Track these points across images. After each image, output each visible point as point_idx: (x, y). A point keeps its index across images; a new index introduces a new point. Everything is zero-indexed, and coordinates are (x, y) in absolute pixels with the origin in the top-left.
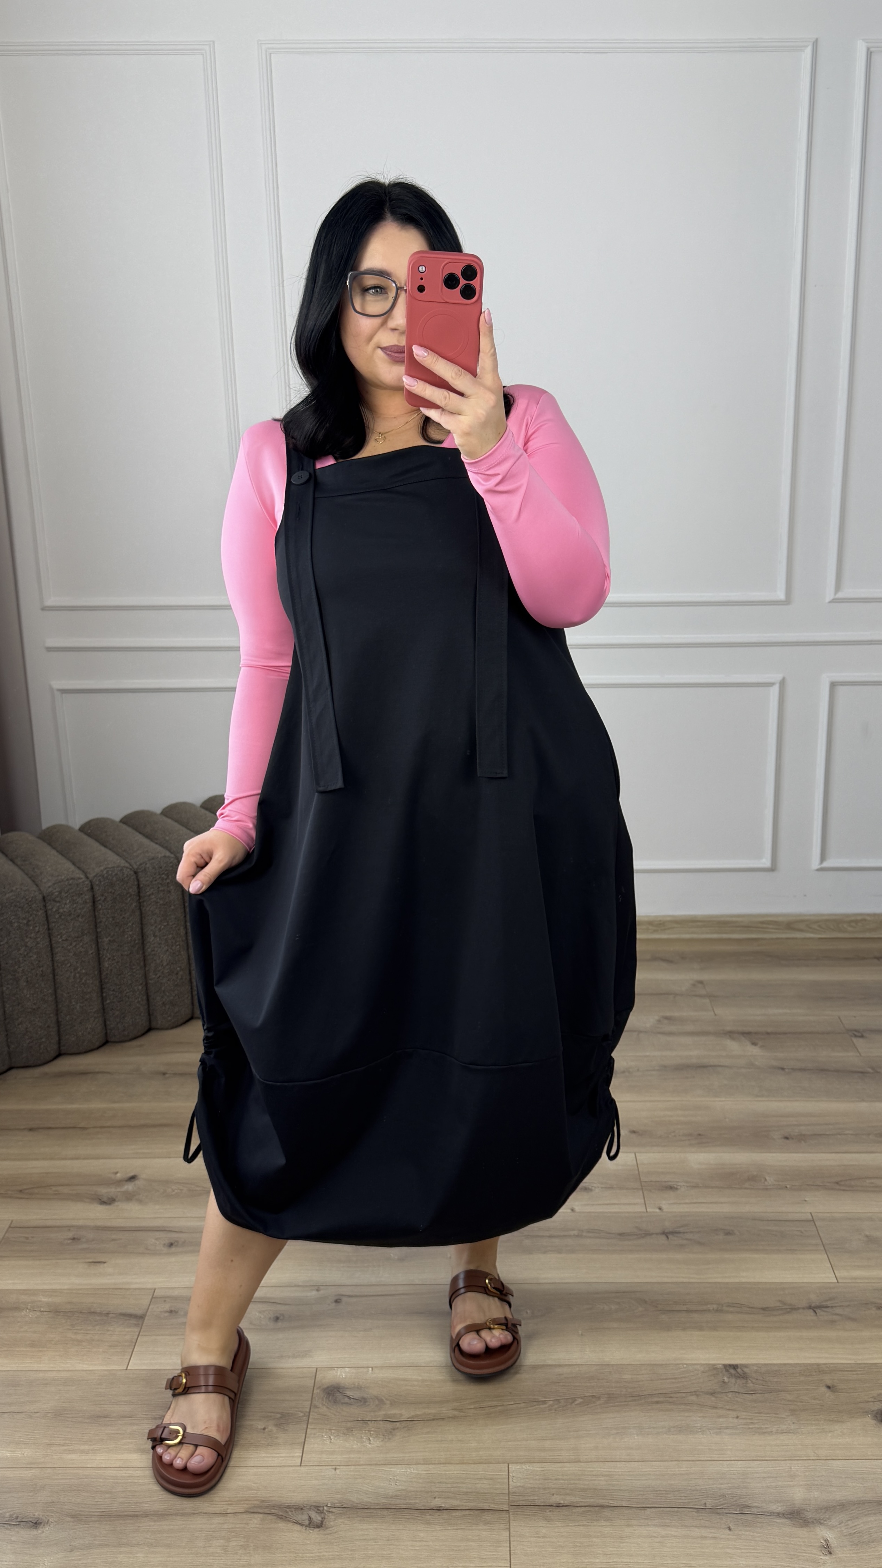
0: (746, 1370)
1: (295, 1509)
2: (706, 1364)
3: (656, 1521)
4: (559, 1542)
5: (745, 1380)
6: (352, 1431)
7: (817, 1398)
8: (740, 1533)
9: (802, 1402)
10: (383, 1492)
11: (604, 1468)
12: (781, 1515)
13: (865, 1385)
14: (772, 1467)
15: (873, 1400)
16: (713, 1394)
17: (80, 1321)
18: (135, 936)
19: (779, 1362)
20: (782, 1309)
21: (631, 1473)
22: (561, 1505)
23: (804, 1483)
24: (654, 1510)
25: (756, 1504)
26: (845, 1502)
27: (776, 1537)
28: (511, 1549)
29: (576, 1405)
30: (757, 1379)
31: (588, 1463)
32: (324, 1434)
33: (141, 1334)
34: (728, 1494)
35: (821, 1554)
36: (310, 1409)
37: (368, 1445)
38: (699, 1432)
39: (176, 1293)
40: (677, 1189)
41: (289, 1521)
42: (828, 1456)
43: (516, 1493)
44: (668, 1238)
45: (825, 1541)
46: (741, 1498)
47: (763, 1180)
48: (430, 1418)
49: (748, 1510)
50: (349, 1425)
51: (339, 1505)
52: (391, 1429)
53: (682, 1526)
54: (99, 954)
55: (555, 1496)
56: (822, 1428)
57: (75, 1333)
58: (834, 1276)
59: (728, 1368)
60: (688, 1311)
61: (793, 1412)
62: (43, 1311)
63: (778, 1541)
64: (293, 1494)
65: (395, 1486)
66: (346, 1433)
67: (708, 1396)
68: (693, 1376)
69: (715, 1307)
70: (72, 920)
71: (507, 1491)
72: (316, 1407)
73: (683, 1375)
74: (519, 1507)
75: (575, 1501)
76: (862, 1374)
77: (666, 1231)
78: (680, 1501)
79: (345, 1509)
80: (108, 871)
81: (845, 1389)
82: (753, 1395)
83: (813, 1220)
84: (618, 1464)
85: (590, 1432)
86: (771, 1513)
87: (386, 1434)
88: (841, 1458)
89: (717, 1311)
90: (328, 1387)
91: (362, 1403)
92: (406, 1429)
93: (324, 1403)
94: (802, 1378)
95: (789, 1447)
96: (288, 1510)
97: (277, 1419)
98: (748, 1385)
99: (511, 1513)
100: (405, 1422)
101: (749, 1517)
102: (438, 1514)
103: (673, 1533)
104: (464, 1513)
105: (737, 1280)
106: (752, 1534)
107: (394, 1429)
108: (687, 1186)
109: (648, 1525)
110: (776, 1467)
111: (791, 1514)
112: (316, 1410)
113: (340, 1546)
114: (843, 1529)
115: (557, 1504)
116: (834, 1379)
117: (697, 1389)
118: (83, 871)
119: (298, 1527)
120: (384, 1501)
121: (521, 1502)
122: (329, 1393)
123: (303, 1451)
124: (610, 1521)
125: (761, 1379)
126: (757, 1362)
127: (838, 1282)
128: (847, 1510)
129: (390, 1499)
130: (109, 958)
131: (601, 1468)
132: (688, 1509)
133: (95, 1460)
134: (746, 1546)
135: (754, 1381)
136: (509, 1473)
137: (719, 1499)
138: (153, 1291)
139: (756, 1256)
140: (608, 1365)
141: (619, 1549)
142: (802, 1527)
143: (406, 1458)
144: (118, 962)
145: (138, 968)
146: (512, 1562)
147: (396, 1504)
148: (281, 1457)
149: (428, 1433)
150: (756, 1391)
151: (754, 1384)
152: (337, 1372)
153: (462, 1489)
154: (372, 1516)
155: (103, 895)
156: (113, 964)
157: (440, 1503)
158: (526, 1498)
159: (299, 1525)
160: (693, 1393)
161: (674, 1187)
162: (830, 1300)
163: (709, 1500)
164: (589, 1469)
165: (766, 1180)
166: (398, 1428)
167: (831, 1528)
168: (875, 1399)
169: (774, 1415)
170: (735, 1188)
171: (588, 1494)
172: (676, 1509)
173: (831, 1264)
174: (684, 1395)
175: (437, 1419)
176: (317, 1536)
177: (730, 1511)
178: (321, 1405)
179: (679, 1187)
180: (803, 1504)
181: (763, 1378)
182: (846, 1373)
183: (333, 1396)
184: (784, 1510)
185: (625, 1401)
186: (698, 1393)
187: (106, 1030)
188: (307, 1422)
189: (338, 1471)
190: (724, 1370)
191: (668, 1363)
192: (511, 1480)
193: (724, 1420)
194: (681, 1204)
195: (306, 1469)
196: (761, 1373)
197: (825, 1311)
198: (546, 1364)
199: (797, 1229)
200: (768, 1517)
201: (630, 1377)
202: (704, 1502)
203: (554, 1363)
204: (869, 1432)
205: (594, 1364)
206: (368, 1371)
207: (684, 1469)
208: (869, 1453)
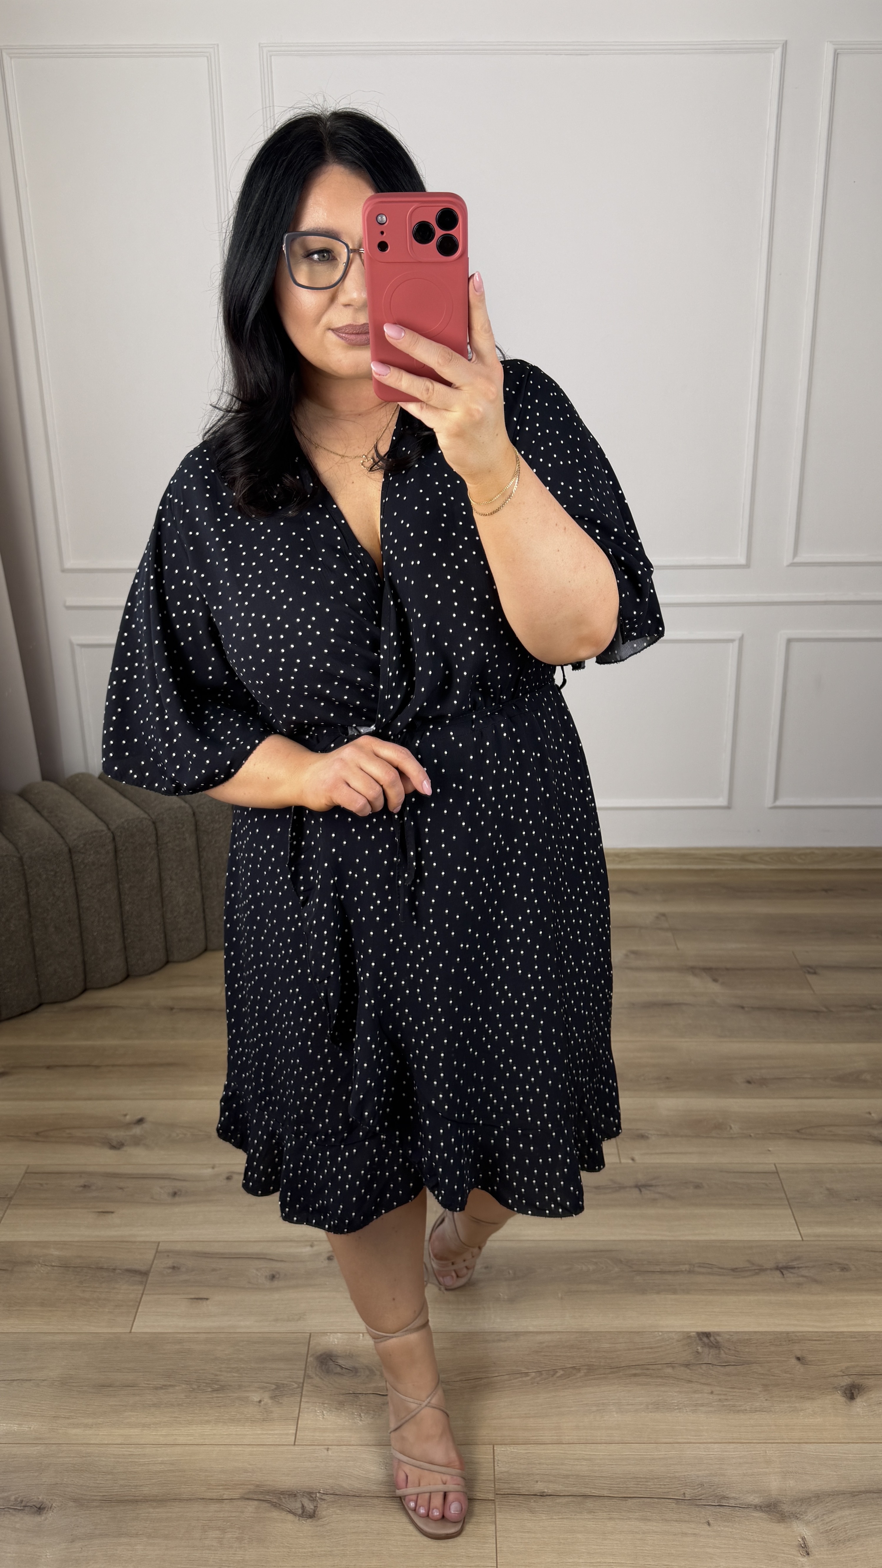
0: (718, 1338)
1: (289, 1495)
2: (681, 1332)
3: (637, 1514)
4: (544, 1538)
5: (718, 1351)
6: (344, 1405)
7: (788, 1371)
8: (719, 1529)
9: (774, 1376)
10: (374, 1478)
11: (585, 1451)
12: (758, 1508)
13: (834, 1357)
14: (747, 1451)
15: (841, 1373)
16: (688, 1366)
17: (88, 1277)
18: (153, 881)
19: (750, 1329)
20: (750, 1270)
21: (612, 1457)
22: (545, 1494)
23: (779, 1470)
25: (734, 1495)
26: (819, 1492)
27: (754, 1534)
28: (498, 1546)
29: (558, 1377)
30: (729, 1349)
31: (570, 1445)
32: (317, 1409)
33: (145, 1292)
34: (706, 1483)
35: (800, 1555)
36: (304, 1380)
37: (359, 1421)
38: (675, 1410)
39: (178, 1247)
40: (647, 1138)
41: (283, 1509)
42: (801, 1439)
43: (501, 1479)
44: (641, 1191)
45: (802, 1539)
46: (719, 1487)
47: (729, 1128)
49: (726, 1501)
50: (341, 1398)
51: (331, 1492)
53: (662, 1520)
54: (120, 899)
55: (539, 1483)
56: (793, 1406)
57: (84, 1291)
58: (798, 1233)
59: (701, 1337)
60: (662, 1272)
61: (765, 1386)
62: (54, 1266)
63: (756, 1539)
64: (286, 1478)
66: (338, 1408)
67: (682, 1368)
68: (668, 1345)
69: (687, 1267)
70: (96, 868)
71: (493, 1477)
72: (310, 1377)
73: (659, 1345)
74: (504, 1496)
75: (558, 1489)
76: (829, 1344)
77: (639, 1184)
78: (660, 1490)
79: (337, 1497)
80: (128, 823)
81: (813, 1361)
82: (727, 1367)
83: (777, 1173)
84: (600, 1447)
85: (572, 1409)
86: (748, 1505)
87: (376, 1410)
88: (813, 1441)
89: (690, 1272)
90: (321, 1355)
91: (353, 1374)
93: (317, 1373)
94: (773, 1349)
95: (763, 1428)
96: (282, 1496)
97: (273, 1390)
98: (721, 1356)
99: (497, 1504)
101: (727, 1510)
103: (654, 1528)
105: (707, 1238)
106: (731, 1530)
108: (658, 1135)
109: (629, 1519)
110: (750, 1451)
111: (769, 1506)
112: (310, 1381)
113: (332, 1540)
114: (819, 1524)
115: (541, 1492)
116: (804, 1350)
117: (672, 1360)
118: (105, 823)
119: (290, 1517)
120: (374, 1487)
121: (506, 1490)
122: (322, 1362)
123: (297, 1427)
124: (593, 1514)
125: (734, 1348)
126: (728, 1330)
127: (803, 1240)
128: (822, 1502)
129: (380, 1486)
130: (130, 902)
131: (582, 1451)
132: (667, 1500)
133: (98, 1435)
134: (725, 1544)
135: (727, 1351)
136: (494, 1456)
137: (697, 1489)
138: (157, 1244)
139: (724, 1211)
140: (587, 1332)
141: (602, 1547)
142: (779, 1523)
145: (157, 909)
146: (498, 1561)
148: (276, 1434)
150: (728, 1363)
151: (726, 1354)
152: (330, 1339)
154: (362, 1506)
158: (511, 1485)
159: (292, 1515)
160: (669, 1365)
161: (645, 1136)
162: (796, 1259)
163: (688, 1490)
164: (571, 1452)
165: (731, 1128)
167: (808, 1523)
168: (843, 1372)
169: (748, 1391)
170: (703, 1137)
171: (571, 1481)
172: (656, 1500)
173: (795, 1220)
174: (660, 1366)
176: (310, 1528)
177: (708, 1502)
178: (314, 1375)
179: (650, 1136)
180: (779, 1495)
181: (735, 1348)
182: (814, 1342)
183: (326, 1365)
184: (761, 1502)
185: (604, 1374)
186: (673, 1365)
187: (128, 965)
188: (300, 1394)
189: (330, 1453)
190: (698, 1338)
191: (644, 1330)
192: (496, 1463)
193: (699, 1395)
194: (651, 1154)
195: (300, 1448)
196: (732, 1342)
197: (791, 1273)
198: (528, 1330)
199: (763, 1181)
200: (745, 1510)
201: (608, 1345)
202: (682, 1493)
203: (535, 1330)
204: (839, 1411)
205: (574, 1331)
206: (359, 1338)
207: (663, 1453)
208: (840, 1436)
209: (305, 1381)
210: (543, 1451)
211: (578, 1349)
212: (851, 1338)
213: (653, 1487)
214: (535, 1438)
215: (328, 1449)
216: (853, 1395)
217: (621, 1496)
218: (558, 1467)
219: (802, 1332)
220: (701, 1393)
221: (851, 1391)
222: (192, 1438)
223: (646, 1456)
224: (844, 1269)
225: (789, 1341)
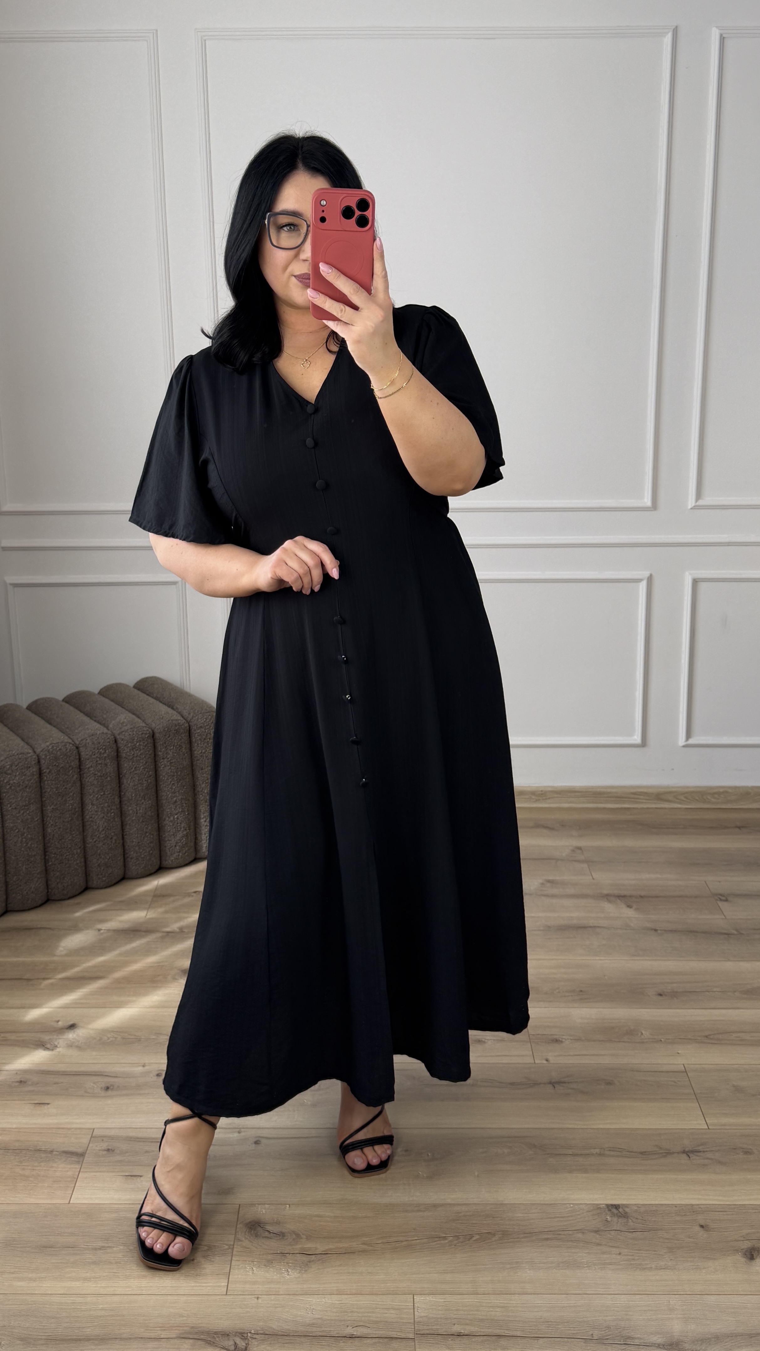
0: (627, 1210)
1: (221, 1335)
2: (591, 1204)
5: (626, 1220)
6: (273, 1263)
7: (692, 1237)
9: (678, 1240)
10: (301, 1321)
11: (499, 1300)
12: (661, 1347)
13: (735, 1225)
14: (652, 1301)
15: (742, 1239)
16: (598, 1232)
17: (27, 1158)
18: (75, 805)
19: (657, 1202)
21: (525, 1305)
22: (462, 1334)
23: (681, 1316)
24: (546, 1340)
25: (639, 1336)
26: (719, 1334)
29: (474, 1240)
30: (637, 1218)
31: (485, 1295)
32: (247, 1266)
33: (82, 1170)
34: (613, 1326)
37: (286, 1276)
38: (584, 1267)
39: (112, 1133)
40: (562, 1042)
41: (216, 1346)
42: (703, 1291)
43: (421, 1322)
44: (555, 1087)
46: (625, 1330)
47: (640, 1034)
48: (342, 1251)
49: (631, 1340)
50: (270, 1257)
51: (261, 1332)
52: (308, 1262)
54: (43, 821)
55: (456, 1325)
56: (696, 1264)
57: (23, 1169)
58: (705, 1122)
59: (610, 1208)
60: (574, 1155)
61: (670, 1249)
64: (219, 1321)
65: (312, 1315)
66: (267, 1265)
67: (593, 1234)
68: (578, 1215)
69: (598, 1151)
70: (20, 790)
71: (413, 1320)
72: (239, 1240)
73: (570, 1215)
74: (423, 1335)
75: (474, 1330)
76: (732, 1215)
77: (553, 1081)
78: (570, 1332)
79: (268, 1336)
80: (53, 747)
81: (716, 1228)
82: (634, 1233)
83: (686, 1071)
84: (513, 1296)
85: (487, 1267)
86: (652, 1344)
87: (303, 1266)
88: (714, 1293)
89: (600, 1155)
90: (250, 1222)
91: (281, 1237)
92: (321, 1262)
93: (247, 1237)
94: (678, 1218)
95: (667, 1282)
96: (215, 1336)
97: (205, 1250)
98: (629, 1224)
99: (416, 1342)
100: (319, 1255)
101: (632, 1348)
102: (350, 1341)
104: (374, 1340)
105: (618, 1126)
107: (310, 1262)
108: (571, 1039)
110: (656, 1301)
111: (671, 1345)
112: (240, 1243)
115: (458, 1333)
116: (706, 1219)
117: (583, 1227)
118: (31, 746)
120: (302, 1329)
121: (426, 1331)
122: (251, 1228)
123: (228, 1281)
124: (506, 1350)
125: (641, 1218)
126: (636, 1203)
127: (708, 1128)
128: (720, 1342)
129: (307, 1327)
130: (52, 825)
131: (497, 1300)
132: (576, 1340)
133: (42, 1287)
135: (634, 1220)
136: (414, 1304)
137: (605, 1330)
138: (92, 1131)
139: (635, 1104)
140: (502, 1204)
143: (321, 1289)
144: (60, 828)
145: (78, 833)
147: (312, 1332)
148: (208, 1286)
149: (340, 1265)
150: (636, 1229)
151: (634, 1223)
152: (257, 1208)
153: (372, 1319)
154: (291, 1343)
155: (48, 768)
156: (55, 829)
157: (352, 1331)
158: (430, 1327)
160: (580, 1231)
161: (559, 1040)
162: (702, 1145)
163: (596, 1332)
164: (487, 1301)
165: (642, 1034)
166: (313, 1261)
168: (744, 1238)
169: (654, 1252)
170: (615, 1041)
171: (486, 1324)
172: (565, 1339)
173: (702, 1111)
174: (570, 1232)
175: (348, 1253)
177: (615, 1341)
178: (244, 1239)
179: (564, 1040)
180: (681, 1336)
181: (642, 1217)
182: (719, 1213)
183: (255, 1230)
184: (664, 1342)
185: (518, 1238)
186: (583, 1231)
187: (48, 889)
188: (231, 1254)
189: (260, 1301)
190: (607, 1209)
191: (557, 1203)
192: (416, 1310)
193: (608, 1256)
194: (565, 1056)
195: (231, 1298)
196: (640, 1212)
197: (697, 1156)
198: (446, 1202)
199: (672, 1080)
200: (650, 1348)
201: (522, 1215)
202: (591, 1334)
203: (453, 1202)
204: (739, 1269)
205: (490, 1203)
206: (285, 1208)
207: (573, 1302)
208: (740, 1289)
209: (235, 1243)
210: (460, 1300)
211: (494, 1217)
212: (753, 1210)
213: (563, 1329)
214: (452, 1290)
215: (258, 1298)
216: (753, 1256)
217: (532, 1336)
218: (474, 1313)
219: (706, 1205)
220: (610, 1254)
221: (751, 1252)
222: (130, 1289)
223: (557, 1305)
224: (747, 1152)
225: (694, 1212)
